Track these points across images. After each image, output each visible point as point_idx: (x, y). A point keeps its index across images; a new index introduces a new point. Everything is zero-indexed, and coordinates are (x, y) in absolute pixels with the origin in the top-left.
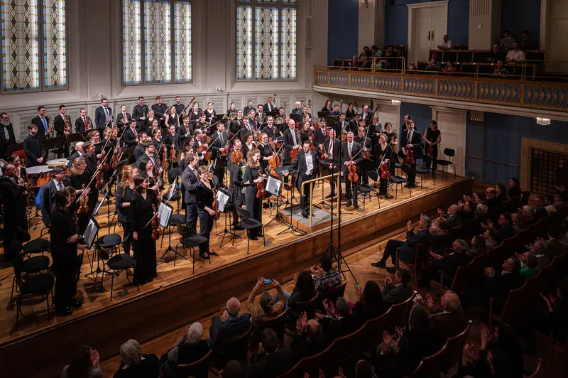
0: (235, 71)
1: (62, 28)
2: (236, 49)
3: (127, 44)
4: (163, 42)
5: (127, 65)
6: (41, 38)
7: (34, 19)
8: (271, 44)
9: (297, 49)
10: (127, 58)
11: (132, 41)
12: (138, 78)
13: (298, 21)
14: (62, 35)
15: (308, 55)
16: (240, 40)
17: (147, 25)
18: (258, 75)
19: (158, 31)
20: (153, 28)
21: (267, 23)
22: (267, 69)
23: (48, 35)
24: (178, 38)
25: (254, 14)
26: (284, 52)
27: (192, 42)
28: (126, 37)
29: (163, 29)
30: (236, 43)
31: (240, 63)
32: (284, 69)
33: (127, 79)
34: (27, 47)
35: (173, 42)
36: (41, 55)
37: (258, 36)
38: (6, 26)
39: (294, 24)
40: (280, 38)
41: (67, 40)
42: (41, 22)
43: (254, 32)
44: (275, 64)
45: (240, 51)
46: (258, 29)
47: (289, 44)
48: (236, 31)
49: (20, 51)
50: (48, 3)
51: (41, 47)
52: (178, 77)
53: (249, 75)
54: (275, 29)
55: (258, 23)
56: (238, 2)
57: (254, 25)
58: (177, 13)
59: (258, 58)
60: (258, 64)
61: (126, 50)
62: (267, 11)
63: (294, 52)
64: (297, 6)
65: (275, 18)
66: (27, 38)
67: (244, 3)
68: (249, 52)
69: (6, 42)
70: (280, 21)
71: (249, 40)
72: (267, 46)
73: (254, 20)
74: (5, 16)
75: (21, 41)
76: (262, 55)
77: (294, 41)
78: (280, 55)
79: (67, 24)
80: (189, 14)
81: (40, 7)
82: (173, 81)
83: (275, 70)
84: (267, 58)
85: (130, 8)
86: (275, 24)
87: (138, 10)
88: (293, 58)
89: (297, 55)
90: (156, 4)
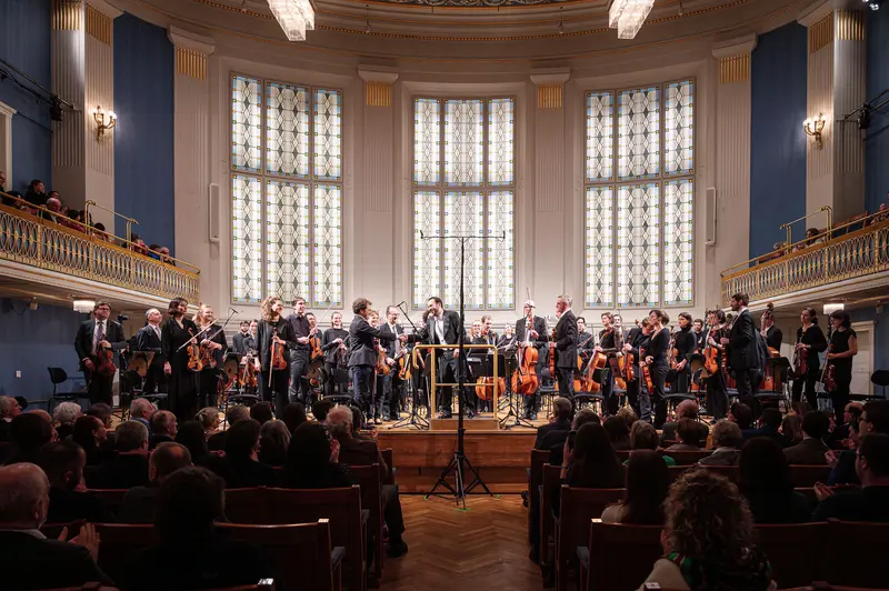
0: (583, 293)
1: (336, 233)
2: (584, 257)
3: (419, 255)
5: (418, 281)
6: (311, 245)
8: (645, 246)
9: (694, 251)
11: (427, 249)
13: (694, 202)
14: (336, 240)
15: (711, 258)
16: (591, 242)
17: (449, 226)
18: (622, 299)
21: (638, 211)
22: (638, 288)
23: (319, 240)
25: (615, 199)
26: (669, 257)
27: (515, 249)
30: (585, 247)
31: (591, 279)
32: (669, 287)
33: (419, 301)
34: (295, 254)
35: (486, 250)
36: (312, 264)
37: (622, 233)
38: (272, 228)
39: (687, 208)
40: (662, 234)
41: (342, 246)
42: (311, 226)
43: (615, 228)
44: (654, 278)
45: (591, 261)
46: (622, 223)
47: (678, 242)
48: (585, 228)
49: (288, 259)
50: (319, 202)
51: (312, 255)
52: (493, 301)
53: (607, 298)
54: (654, 221)
55: (622, 214)
56: (588, 185)
57: (615, 218)
58: (492, 208)
59: (622, 271)
60: (622, 279)
61: (418, 262)
62: (638, 192)
63: (687, 256)
64: (692, 175)
65: (654, 201)
66: (295, 245)
67: (599, 183)
68: (607, 260)
69: (272, 248)
70: (662, 205)
71: (607, 241)
72: (638, 250)
73: (615, 209)
74: (272, 218)
75: (288, 247)
76: (631, 266)
77: (687, 236)
78: (661, 263)
79: (342, 228)
80: (509, 207)
81: (311, 207)
82: (485, 306)
83: (653, 288)
84: (638, 269)
85: (426, 206)
86: (654, 211)
87: (436, 208)
88: (687, 266)
89: (694, 261)
90: (463, 198)
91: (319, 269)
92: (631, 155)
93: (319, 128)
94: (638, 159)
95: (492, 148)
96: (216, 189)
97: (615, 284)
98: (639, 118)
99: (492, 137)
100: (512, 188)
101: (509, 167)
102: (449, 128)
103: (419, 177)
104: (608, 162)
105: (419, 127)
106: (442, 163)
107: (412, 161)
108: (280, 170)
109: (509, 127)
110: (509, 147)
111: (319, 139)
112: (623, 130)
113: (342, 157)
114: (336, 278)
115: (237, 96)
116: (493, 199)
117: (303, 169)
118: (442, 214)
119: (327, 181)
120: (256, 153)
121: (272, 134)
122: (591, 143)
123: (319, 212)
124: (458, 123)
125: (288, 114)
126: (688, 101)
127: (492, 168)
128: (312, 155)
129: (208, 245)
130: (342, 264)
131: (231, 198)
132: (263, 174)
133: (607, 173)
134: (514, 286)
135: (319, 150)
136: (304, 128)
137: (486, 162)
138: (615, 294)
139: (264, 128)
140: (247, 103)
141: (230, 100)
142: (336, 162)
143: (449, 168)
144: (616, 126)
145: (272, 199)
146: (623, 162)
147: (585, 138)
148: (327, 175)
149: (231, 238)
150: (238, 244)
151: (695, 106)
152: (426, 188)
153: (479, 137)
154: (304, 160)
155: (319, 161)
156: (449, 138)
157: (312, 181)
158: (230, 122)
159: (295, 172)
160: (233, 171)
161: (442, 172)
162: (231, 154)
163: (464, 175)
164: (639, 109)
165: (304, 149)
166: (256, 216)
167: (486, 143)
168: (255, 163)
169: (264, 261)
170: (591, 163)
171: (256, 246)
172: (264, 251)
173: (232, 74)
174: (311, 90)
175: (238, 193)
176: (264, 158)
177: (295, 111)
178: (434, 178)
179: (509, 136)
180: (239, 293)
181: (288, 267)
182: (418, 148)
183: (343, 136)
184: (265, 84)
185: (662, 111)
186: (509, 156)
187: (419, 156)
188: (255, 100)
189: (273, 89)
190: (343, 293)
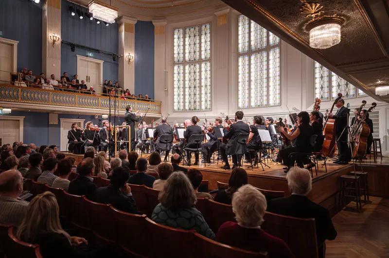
1: (209, 80)
3: (240, 84)
4: (261, 79)
5: (240, 96)
6: (200, 87)
7: (198, 78)
10: (240, 92)
11: (244, 82)
12: (246, 104)
14: (209, 84)
19: (259, 73)
20: (256, 71)
23: (203, 84)
24: (271, 75)
27: (280, 76)
28: (240, 80)
29: (262, 70)
31: (317, 86)
33: (240, 105)
34: (195, 91)
35: (268, 78)
36: (200, 94)
38: (187, 82)
41: (211, 85)
42: (200, 79)
45: (317, 75)
49: (192, 93)
50: (203, 69)
51: (200, 91)
52: (271, 102)
53: (327, 96)
58: (271, 57)
59: (334, 79)
61: (240, 88)
66: (195, 87)
68: (326, 73)
69: (187, 90)
74: (187, 79)
75: (192, 89)
79: (211, 77)
80: (278, 55)
81: (200, 72)
82: (268, 105)
85: (243, 62)
87: (247, 63)
90: (259, 55)
91: (203, 96)
93: (203, 40)
100: (279, 45)
103: (240, 50)
105: (240, 28)
106: (250, 41)
107: (237, 44)
108: (190, 60)
111: (203, 44)
113: (211, 49)
114: (209, 99)
115: (176, 36)
116: (271, 53)
117: (198, 58)
118: (250, 64)
119: (206, 60)
120: (182, 56)
121: (187, 47)
123: (203, 73)
125: (192, 38)
127: (271, 38)
128: (200, 51)
129: (164, 93)
130: (211, 93)
131: (173, 73)
132: (184, 63)
134: (281, 93)
135: (203, 49)
136: (198, 41)
137: (268, 36)
138: (330, 92)
139: (184, 45)
140: (179, 38)
141: (173, 38)
142: (209, 52)
143: (252, 43)
145: (187, 71)
148: (206, 58)
149: (173, 88)
152: (243, 54)
154: (198, 54)
155: (203, 53)
156: (252, 29)
157: (200, 61)
158: (173, 46)
159: (195, 59)
160: (174, 64)
161: (250, 45)
162: (173, 58)
163: (259, 45)
165: (198, 50)
166: (182, 79)
168: (181, 59)
169: (184, 95)
171: (182, 90)
172: (184, 91)
173: (174, 29)
174: (200, 26)
175: (176, 72)
176: (184, 57)
177: (195, 36)
178: (246, 49)
180: (176, 108)
181: (192, 96)
182: (240, 37)
183: (211, 41)
184: (184, 29)
187: (240, 41)
188: (181, 36)
189: (187, 30)
190: (211, 105)
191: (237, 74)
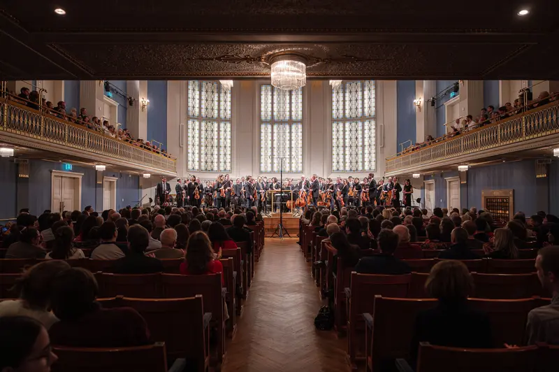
0: (332, 166)
1: (229, 141)
2: (332, 151)
3: (263, 150)
4: (284, 148)
5: (263, 161)
6: (219, 147)
7: (216, 137)
8: (357, 146)
9: (376, 149)
10: (262, 157)
11: (266, 148)
12: (269, 169)
13: (376, 129)
14: (229, 145)
15: (382, 152)
16: (334, 145)
17: (275, 138)
18: (348, 168)
19: (282, 142)
20: (279, 140)
21: (354, 132)
22: (354, 164)
23: (222, 144)
24: (293, 146)
25: (344, 127)
26: (366, 151)
27: (303, 147)
28: (263, 146)
29: (284, 140)
30: (332, 147)
31: (334, 160)
32: (366, 164)
33: (263, 169)
34: (212, 150)
35: (291, 148)
36: (219, 155)
37: (347, 141)
38: (203, 140)
39: (373, 131)
40: (363, 142)
41: (231, 147)
42: (219, 139)
43: (344, 139)
44: (360, 160)
45: (334, 152)
46: (347, 137)
47: (370, 145)
48: (332, 139)
49: (209, 153)
50: (222, 129)
51: (219, 151)
52: (294, 169)
53: (341, 168)
54: (360, 136)
55: (347, 133)
56: (333, 121)
57: (344, 134)
58: (293, 130)
59: (347, 157)
60: (347, 161)
61: (263, 153)
62: (353, 124)
63: (373, 151)
64: (375, 118)
65: (360, 128)
66: (212, 146)
67: (338, 120)
68: (341, 152)
69: (203, 148)
70: (363, 130)
71: (341, 144)
72: (354, 148)
73: (344, 131)
74: (203, 136)
75: (209, 148)
76: (351, 155)
77: (373, 143)
78: (363, 154)
79: (231, 139)
80: (300, 130)
81: (219, 131)
82: (291, 172)
83: (360, 164)
84: (354, 156)
85: (265, 130)
86: (360, 132)
87: (270, 130)
88: (373, 155)
89: (376, 153)
90: (281, 126)
91: (222, 156)
92: (351, 109)
93: (222, 99)
94: (354, 111)
95: (293, 105)
96: (183, 126)
97: (344, 162)
98: (354, 93)
99: (293, 101)
100: (302, 122)
101: (300, 113)
102: (275, 97)
103: (263, 118)
104: (341, 112)
105: (263, 97)
106: (272, 111)
107: (260, 111)
108: (206, 116)
109: (300, 97)
110: (300, 105)
111: (222, 103)
112: (347, 99)
113: (231, 110)
114: (229, 160)
115: (190, 87)
116: (294, 127)
117: (216, 115)
118: (272, 133)
119: (225, 120)
120: (197, 110)
121: (203, 102)
122: (334, 104)
123: (222, 133)
124: (279, 95)
125: (210, 93)
126: (373, 87)
127: (293, 114)
128: (219, 110)
129: (178, 148)
130: (231, 155)
131: (187, 128)
132: (200, 118)
133: (341, 116)
134: (303, 163)
135: (222, 108)
136: (216, 99)
137: (291, 111)
138: (344, 166)
139: (200, 99)
140: (194, 90)
141: (188, 89)
142: (229, 112)
143: (275, 114)
144: (344, 97)
145: (203, 128)
146: (347, 112)
147: (332, 101)
148: (225, 118)
149: (187, 145)
150: (190, 147)
151: (376, 89)
152: (266, 122)
153: (288, 101)
154: (216, 112)
155: (222, 112)
156: (275, 101)
157: (219, 120)
158: (187, 98)
159: (212, 117)
160: (188, 118)
161: (272, 115)
162: (187, 111)
163: (282, 117)
164: (353, 90)
165: (216, 107)
166: (197, 135)
167: (291, 103)
168: (197, 113)
169: (200, 153)
170: (334, 112)
171: (197, 148)
172: (200, 150)
173: (189, 79)
175: (190, 126)
176: (200, 112)
177: (213, 92)
178: (269, 118)
179: (300, 100)
180: (190, 167)
181: (209, 156)
182: (263, 105)
183: (232, 102)
184: (201, 81)
185: (363, 91)
186: (300, 109)
187: (263, 109)
188: (197, 89)
189: (204, 83)
190: (231, 166)
191: (260, 140)
